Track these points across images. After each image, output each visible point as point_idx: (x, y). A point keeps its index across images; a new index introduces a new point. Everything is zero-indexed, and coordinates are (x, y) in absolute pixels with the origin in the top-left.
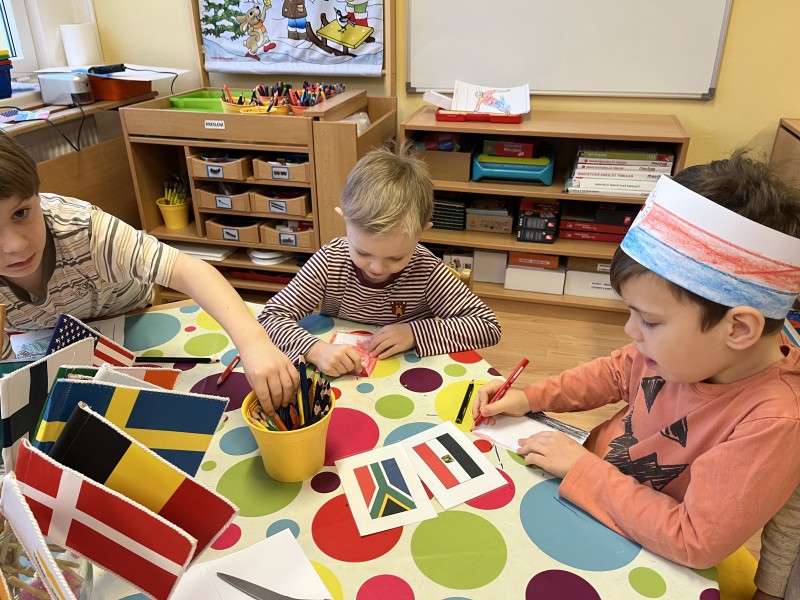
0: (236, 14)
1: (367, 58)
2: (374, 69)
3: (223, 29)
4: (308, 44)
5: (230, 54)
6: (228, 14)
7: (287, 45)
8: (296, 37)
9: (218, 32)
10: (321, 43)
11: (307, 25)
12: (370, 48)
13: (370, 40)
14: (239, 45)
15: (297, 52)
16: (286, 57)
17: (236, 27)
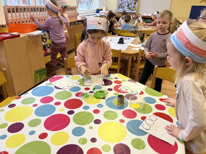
0: (122, 6)
1: (135, 11)
2: (136, 12)
4: (129, 9)
7: (127, 9)
8: (128, 9)
9: (120, 8)
10: (131, 9)
11: (129, 7)
12: (136, 10)
13: (136, 9)
14: (122, 9)
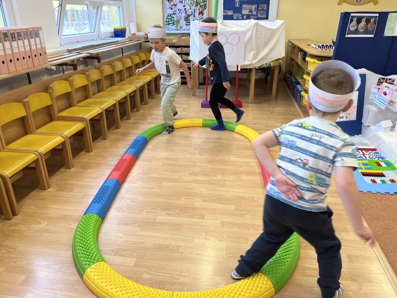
0: (173, 20)
3: (170, 23)
5: (172, 29)
6: (171, 20)
7: (185, 27)
8: (187, 25)
9: (169, 24)
14: (174, 27)
15: (187, 29)
16: (185, 30)
17: (173, 23)
